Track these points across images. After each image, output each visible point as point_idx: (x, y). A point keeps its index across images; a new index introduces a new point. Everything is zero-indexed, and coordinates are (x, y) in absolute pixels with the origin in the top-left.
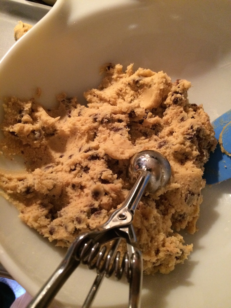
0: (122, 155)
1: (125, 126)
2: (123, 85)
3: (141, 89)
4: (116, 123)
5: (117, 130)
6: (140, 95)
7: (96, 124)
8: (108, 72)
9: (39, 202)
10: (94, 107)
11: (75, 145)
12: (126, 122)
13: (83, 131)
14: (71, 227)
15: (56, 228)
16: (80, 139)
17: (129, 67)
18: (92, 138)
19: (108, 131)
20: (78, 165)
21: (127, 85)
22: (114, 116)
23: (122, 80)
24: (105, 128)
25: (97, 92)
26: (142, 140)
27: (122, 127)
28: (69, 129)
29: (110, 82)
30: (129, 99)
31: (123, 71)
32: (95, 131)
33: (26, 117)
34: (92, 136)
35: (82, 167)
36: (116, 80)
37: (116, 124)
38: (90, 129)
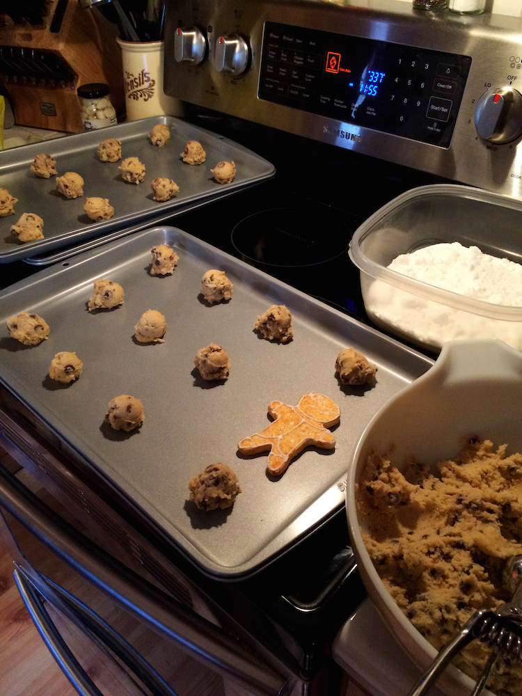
0: (498, 552)
1: (497, 520)
2: (491, 466)
3: (515, 479)
4: (485, 512)
5: (486, 521)
6: (513, 485)
7: (459, 506)
8: (472, 445)
9: (391, 578)
10: (452, 484)
11: (429, 524)
12: (499, 515)
13: (443, 510)
14: (438, 614)
15: (419, 612)
16: (437, 519)
17: (502, 448)
18: (452, 522)
19: (475, 519)
20: (438, 549)
21: (496, 469)
22: (485, 503)
23: (490, 460)
24: (471, 515)
25: (454, 465)
26: (513, 543)
27: (493, 519)
28: (424, 503)
29: (472, 458)
30: (498, 487)
31: (494, 450)
32: (457, 514)
33: (384, 475)
34: (452, 520)
35: (442, 553)
36: (481, 458)
37: (485, 514)
38: (451, 511)
